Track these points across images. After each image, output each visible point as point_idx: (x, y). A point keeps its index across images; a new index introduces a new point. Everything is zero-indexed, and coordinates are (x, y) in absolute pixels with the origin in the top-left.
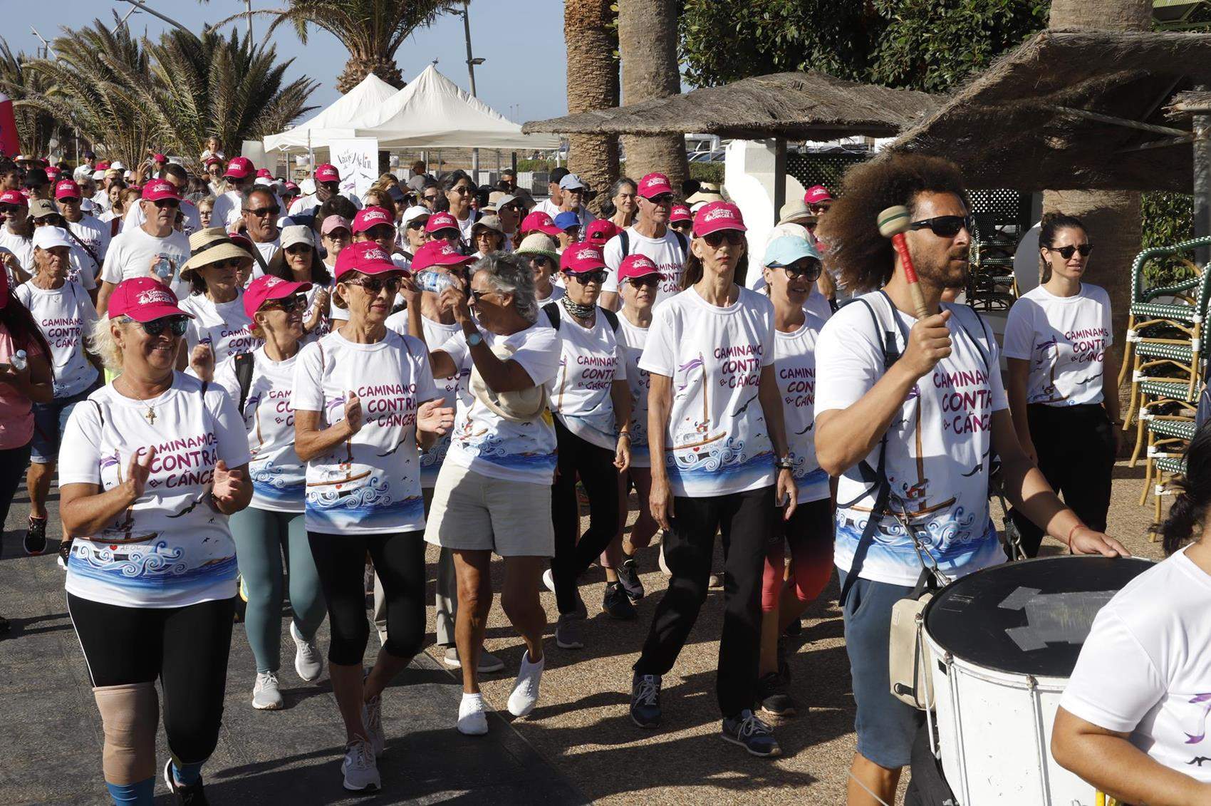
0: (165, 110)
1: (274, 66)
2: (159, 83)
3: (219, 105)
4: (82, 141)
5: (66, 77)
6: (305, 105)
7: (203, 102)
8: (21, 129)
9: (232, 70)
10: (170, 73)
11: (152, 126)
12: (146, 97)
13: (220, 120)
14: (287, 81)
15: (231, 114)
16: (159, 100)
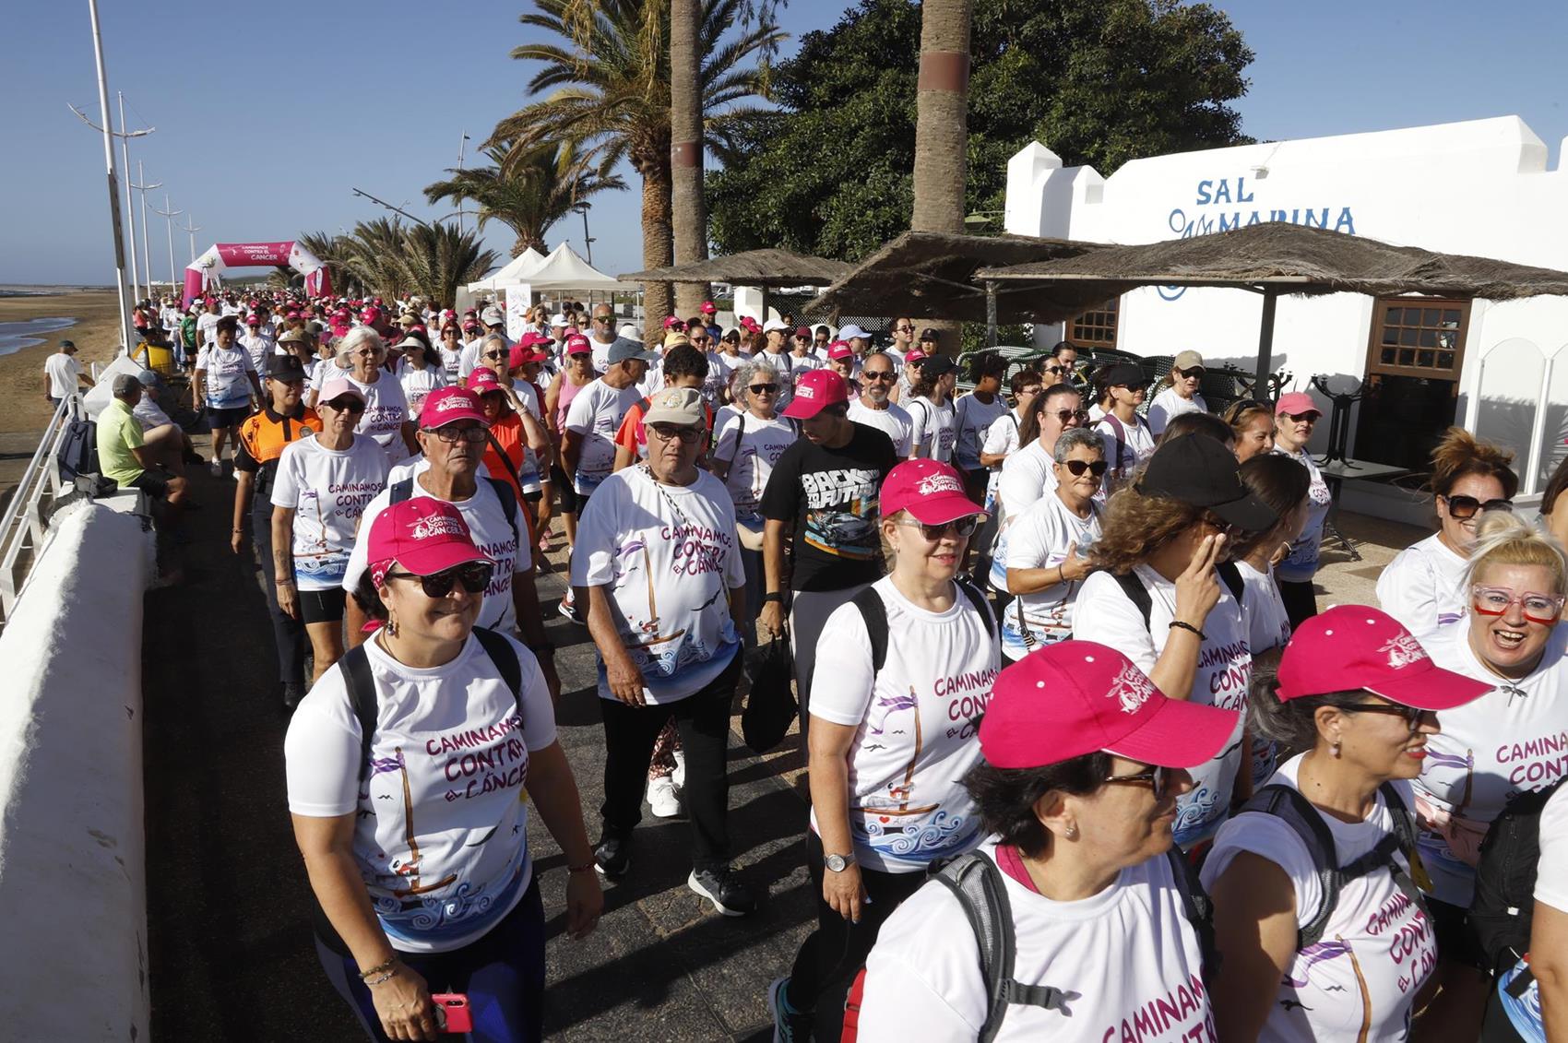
0: (412, 270)
1: (473, 244)
2: (410, 256)
3: (442, 267)
4: (366, 288)
5: (360, 250)
6: (492, 265)
7: (433, 264)
8: (333, 282)
9: (449, 247)
10: (415, 249)
11: (406, 278)
12: (402, 263)
13: (442, 275)
14: (481, 252)
15: (449, 272)
16: (408, 264)
